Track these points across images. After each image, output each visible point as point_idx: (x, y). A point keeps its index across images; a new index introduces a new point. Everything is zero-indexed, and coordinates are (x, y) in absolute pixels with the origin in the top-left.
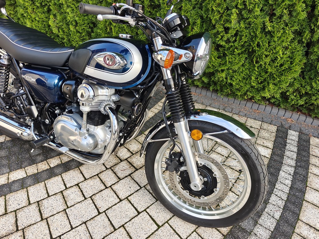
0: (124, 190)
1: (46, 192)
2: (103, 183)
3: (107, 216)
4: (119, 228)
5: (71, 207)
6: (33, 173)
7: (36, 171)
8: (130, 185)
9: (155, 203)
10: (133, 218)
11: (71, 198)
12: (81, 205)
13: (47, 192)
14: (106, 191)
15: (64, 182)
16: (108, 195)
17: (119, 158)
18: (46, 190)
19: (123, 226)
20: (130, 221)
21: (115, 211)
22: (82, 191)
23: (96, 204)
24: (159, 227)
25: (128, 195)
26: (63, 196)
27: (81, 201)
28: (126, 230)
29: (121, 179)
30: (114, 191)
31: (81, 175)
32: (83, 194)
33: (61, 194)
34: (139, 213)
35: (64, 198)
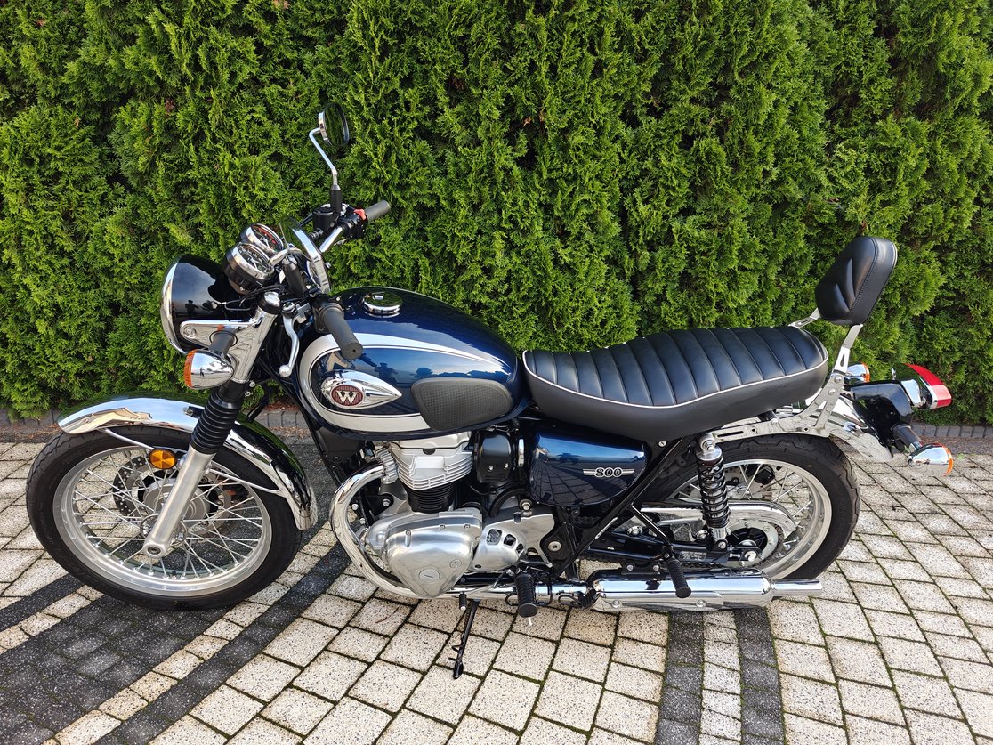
0: (416, 652)
1: (213, 732)
2: (353, 658)
3: (414, 712)
4: (461, 720)
5: (311, 732)
6: (136, 710)
7: (142, 704)
8: (423, 639)
9: (502, 649)
10: (476, 692)
11: (296, 715)
12: (335, 719)
13: (219, 732)
14: (374, 670)
15: (247, 694)
16: (386, 675)
17: (351, 600)
18: (209, 730)
19: (466, 713)
20: (474, 698)
21: (427, 697)
22: (313, 694)
23: (370, 702)
24: (541, 684)
25: (432, 659)
26: (270, 721)
27: (326, 712)
28: (478, 717)
29: (393, 636)
30: (394, 663)
31: (282, 664)
32: (320, 697)
33: (262, 720)
34: (483, 678)
35: (275, 723)
